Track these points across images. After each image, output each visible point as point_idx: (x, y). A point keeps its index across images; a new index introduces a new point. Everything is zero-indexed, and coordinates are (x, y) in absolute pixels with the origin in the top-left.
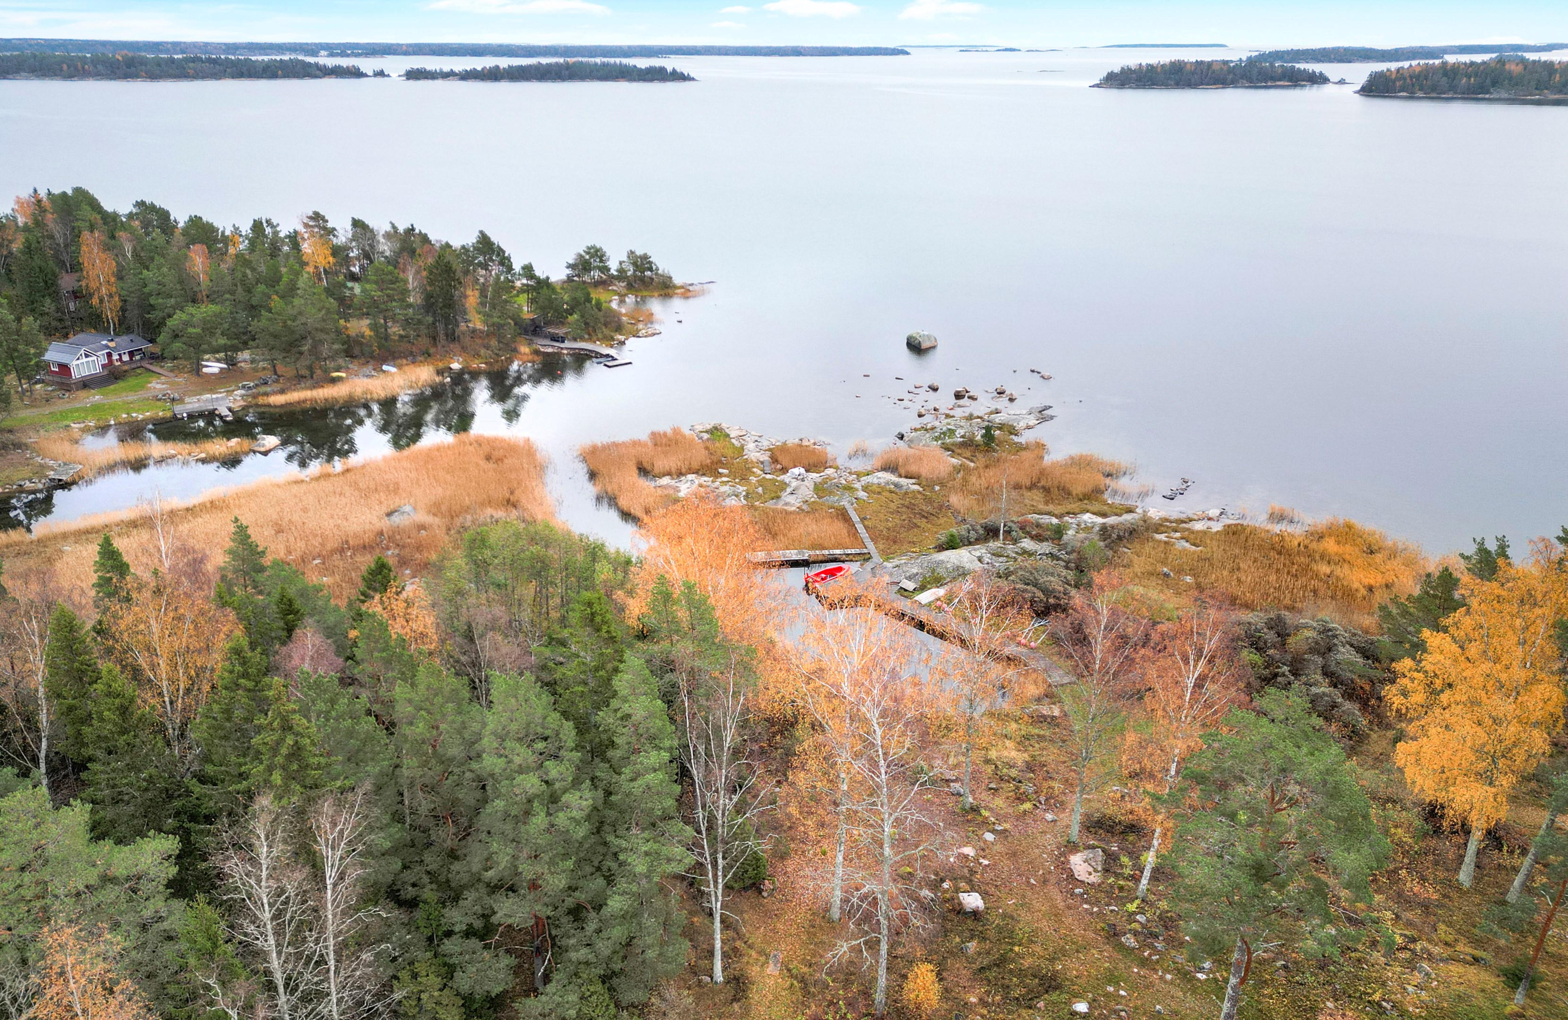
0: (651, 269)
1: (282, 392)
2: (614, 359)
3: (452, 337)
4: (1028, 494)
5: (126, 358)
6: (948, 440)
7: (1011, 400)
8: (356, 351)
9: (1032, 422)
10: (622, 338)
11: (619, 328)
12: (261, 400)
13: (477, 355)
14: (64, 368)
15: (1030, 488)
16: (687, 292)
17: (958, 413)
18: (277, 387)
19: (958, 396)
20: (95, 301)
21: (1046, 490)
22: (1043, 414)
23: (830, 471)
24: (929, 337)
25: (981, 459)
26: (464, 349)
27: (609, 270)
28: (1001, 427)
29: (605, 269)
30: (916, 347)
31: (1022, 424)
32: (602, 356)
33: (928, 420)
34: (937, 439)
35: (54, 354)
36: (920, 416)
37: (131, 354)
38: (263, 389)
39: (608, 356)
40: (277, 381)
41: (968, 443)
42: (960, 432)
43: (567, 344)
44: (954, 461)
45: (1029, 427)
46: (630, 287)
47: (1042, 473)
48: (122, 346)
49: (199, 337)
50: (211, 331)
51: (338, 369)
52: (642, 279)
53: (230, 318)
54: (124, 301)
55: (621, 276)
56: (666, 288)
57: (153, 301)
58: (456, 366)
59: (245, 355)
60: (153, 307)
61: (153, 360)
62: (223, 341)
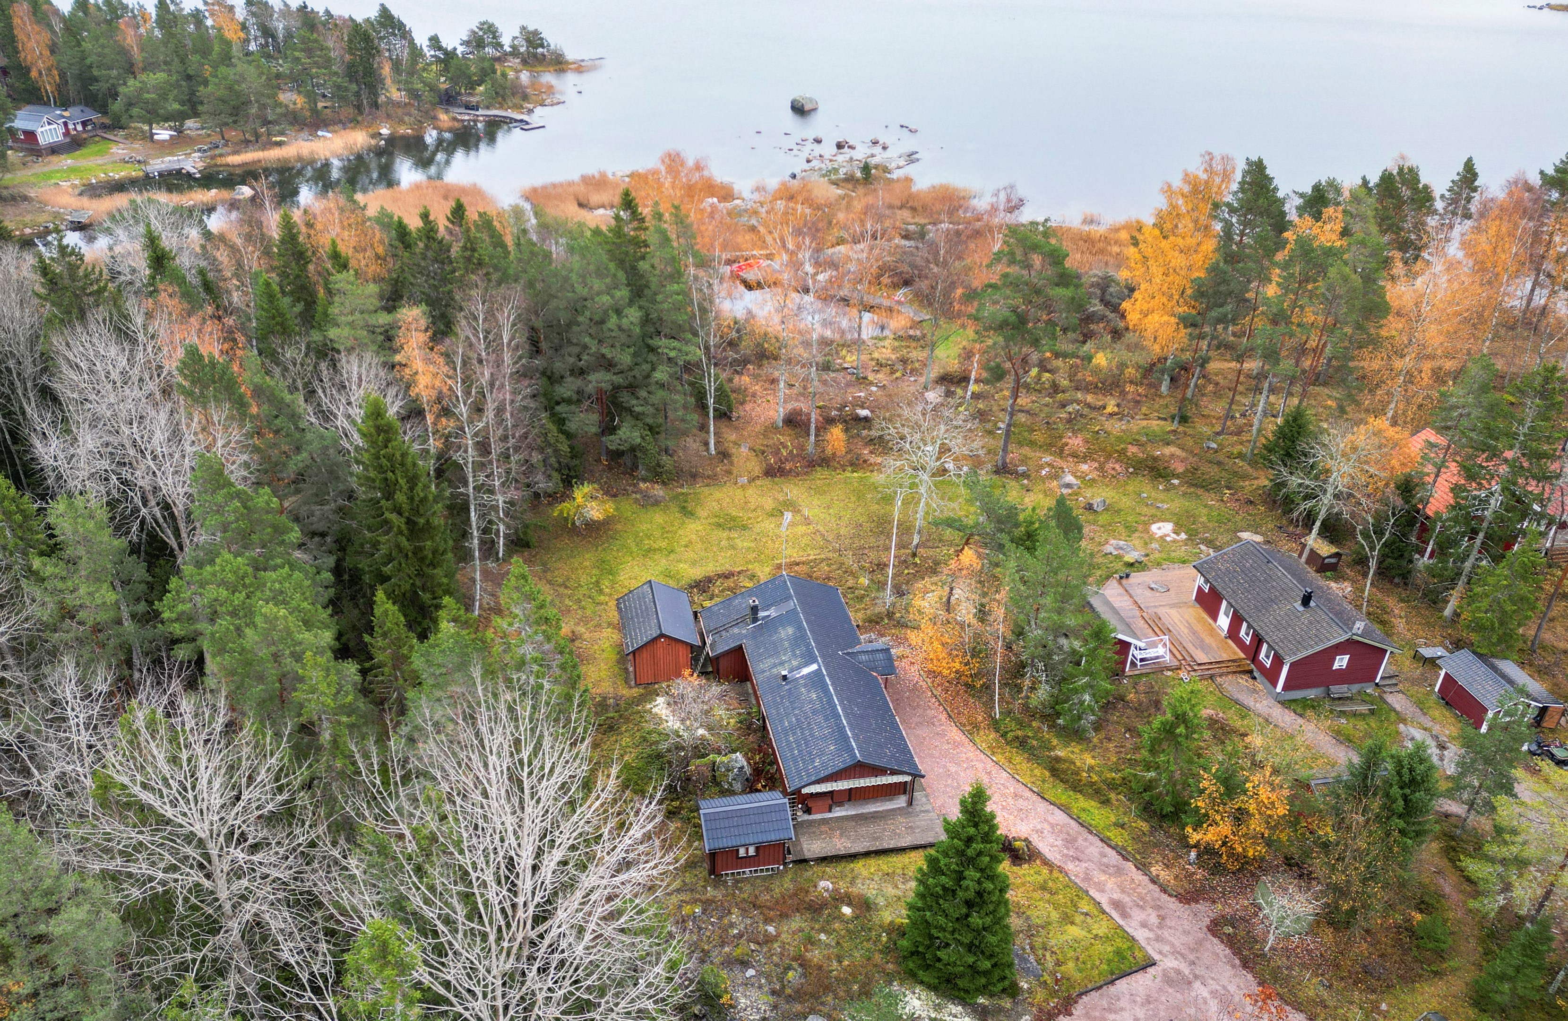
0: (542, 46)
1: (236, 153)
2: (527, 123)
3: (375, 105)
4: (899, 212)
5: (80, 128)
6: (833, 177)
7: (884, 148)
8: (294, 120)
9: (902, 163)
10: (531, 106)
11: (525, 97)
12: (219, 161)
13: (401, 121)
14: (31, 135)
15: (901, 207)
16: (580, 68)
17: (840, 158)
18: (229, 150)
19: (840, 146)
20: (34, 74)
21: (914, 209)
22: (911, 158)
23: (737, 202)
24: (811, 100)
25: (861, 190)
26: (389, 116)
27: (502, 46)
28: (876, 167)
29: (499, 45)
30: (799, 110)
31: (893, 165)
32: (516, 121)
33: (815, 164)
34: (824, 176)
35: (22, 121)
36: (808, 161)
37: (84, 124)
38: (217, 152)
39: (522, 121)
40: (226, 145)
41: (850, 179)
42: (842, 171)
43: (480, 112)
44: (839, 192)
45: (899, 168)
46: (524, 63)
47: (911, 196)
48: (75, 116)
49: (155, 102)
50: (164, 97)
51: (282, 133)
52: (535, 55)
53: (177, 85)
54: (62, 75)
55: (515, 52)
56: (559, 63)
57: (95, 72)
58: (385, 131)
59: (190, 123)
60: (96, 80)
61: (104, 127)
62: (176, 106)
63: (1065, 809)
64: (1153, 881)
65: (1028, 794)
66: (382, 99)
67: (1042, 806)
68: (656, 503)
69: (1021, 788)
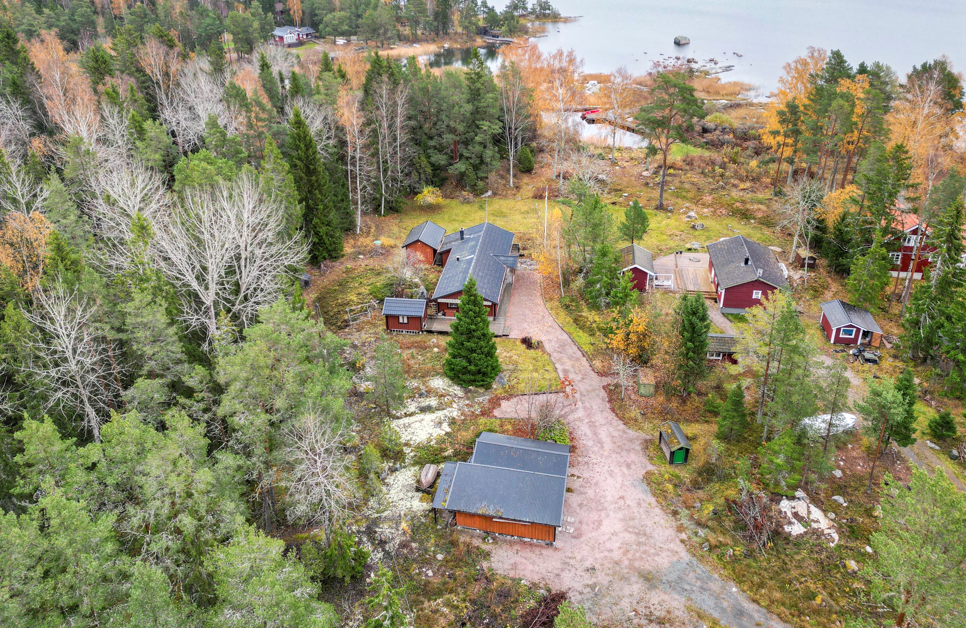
0: (549, 9)
3: (446, 34)
5: (305, 37)
7: (715, 63)
8: (402, 38)
9: (720, 71)
10: (528, 37)
11: (527, 34)
13: (456, 41)
14: (281, 38)
16: (567, 20)
17: (684, 67)
19: (688, 61)
20: (292, 12)
22: (728, 69)
24: (685, 38)
26: (451, 39)
27: (527, 9)
29: (525, 8)
30: (678, 43)
31: (713, 71)
35: (278, 32)
37: (307, 35)
40: (368, 48)
43: (499, 39)
46: (537, 17)
48: (304, 30)
49: (337, 25)
50: (341, 23)
51: (394, 44)
52: (544, 15)
53: (350, 18)
54: (303, 12)
55: (533, 12)
56: (555, 18)
57: (316, 12)
58: (446, 46)
59: (353, 38)
60: (316, 15)
61: (316, 37)
62: (346, 28)
63: (569, 334)
64: (591, 366)
65: (557, 327)
66: (451, 31)
67: (559, 331)
68: (469, 202)
69: (554, 324)
